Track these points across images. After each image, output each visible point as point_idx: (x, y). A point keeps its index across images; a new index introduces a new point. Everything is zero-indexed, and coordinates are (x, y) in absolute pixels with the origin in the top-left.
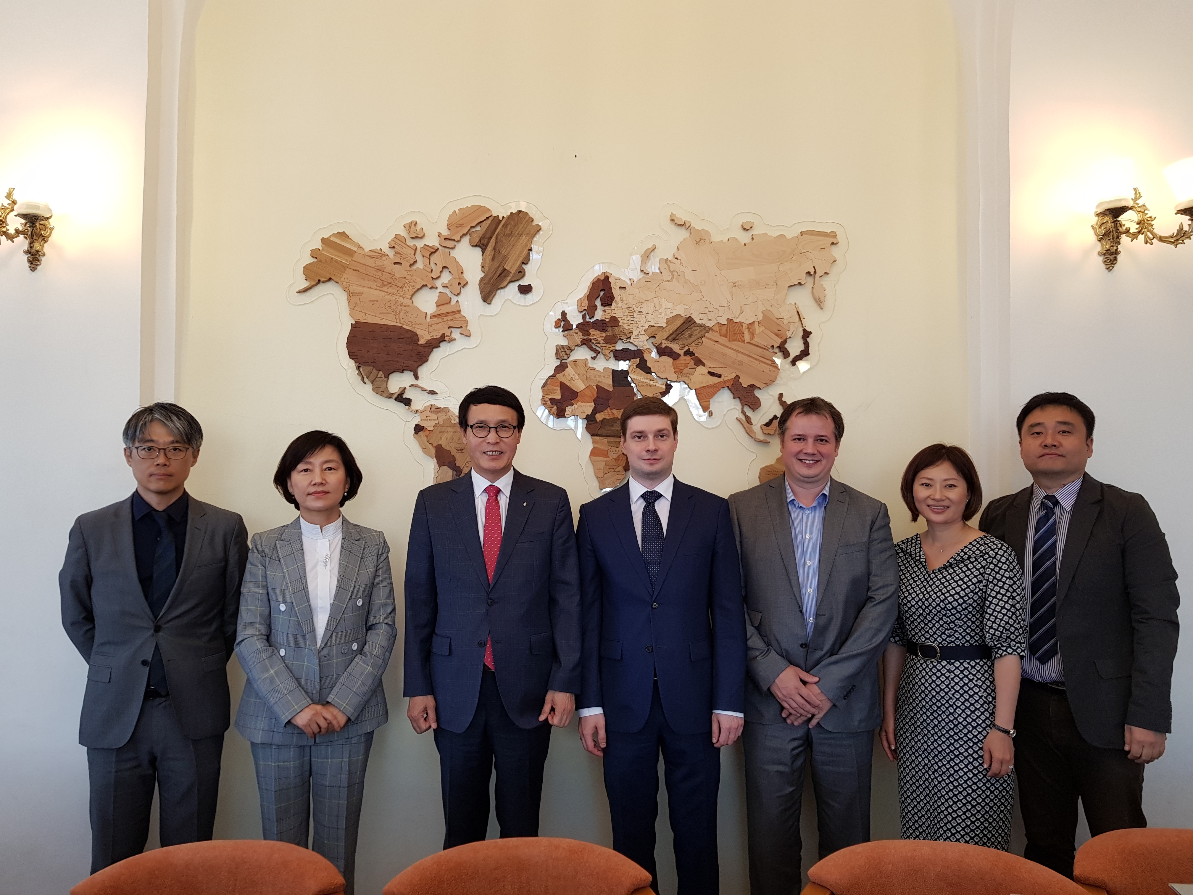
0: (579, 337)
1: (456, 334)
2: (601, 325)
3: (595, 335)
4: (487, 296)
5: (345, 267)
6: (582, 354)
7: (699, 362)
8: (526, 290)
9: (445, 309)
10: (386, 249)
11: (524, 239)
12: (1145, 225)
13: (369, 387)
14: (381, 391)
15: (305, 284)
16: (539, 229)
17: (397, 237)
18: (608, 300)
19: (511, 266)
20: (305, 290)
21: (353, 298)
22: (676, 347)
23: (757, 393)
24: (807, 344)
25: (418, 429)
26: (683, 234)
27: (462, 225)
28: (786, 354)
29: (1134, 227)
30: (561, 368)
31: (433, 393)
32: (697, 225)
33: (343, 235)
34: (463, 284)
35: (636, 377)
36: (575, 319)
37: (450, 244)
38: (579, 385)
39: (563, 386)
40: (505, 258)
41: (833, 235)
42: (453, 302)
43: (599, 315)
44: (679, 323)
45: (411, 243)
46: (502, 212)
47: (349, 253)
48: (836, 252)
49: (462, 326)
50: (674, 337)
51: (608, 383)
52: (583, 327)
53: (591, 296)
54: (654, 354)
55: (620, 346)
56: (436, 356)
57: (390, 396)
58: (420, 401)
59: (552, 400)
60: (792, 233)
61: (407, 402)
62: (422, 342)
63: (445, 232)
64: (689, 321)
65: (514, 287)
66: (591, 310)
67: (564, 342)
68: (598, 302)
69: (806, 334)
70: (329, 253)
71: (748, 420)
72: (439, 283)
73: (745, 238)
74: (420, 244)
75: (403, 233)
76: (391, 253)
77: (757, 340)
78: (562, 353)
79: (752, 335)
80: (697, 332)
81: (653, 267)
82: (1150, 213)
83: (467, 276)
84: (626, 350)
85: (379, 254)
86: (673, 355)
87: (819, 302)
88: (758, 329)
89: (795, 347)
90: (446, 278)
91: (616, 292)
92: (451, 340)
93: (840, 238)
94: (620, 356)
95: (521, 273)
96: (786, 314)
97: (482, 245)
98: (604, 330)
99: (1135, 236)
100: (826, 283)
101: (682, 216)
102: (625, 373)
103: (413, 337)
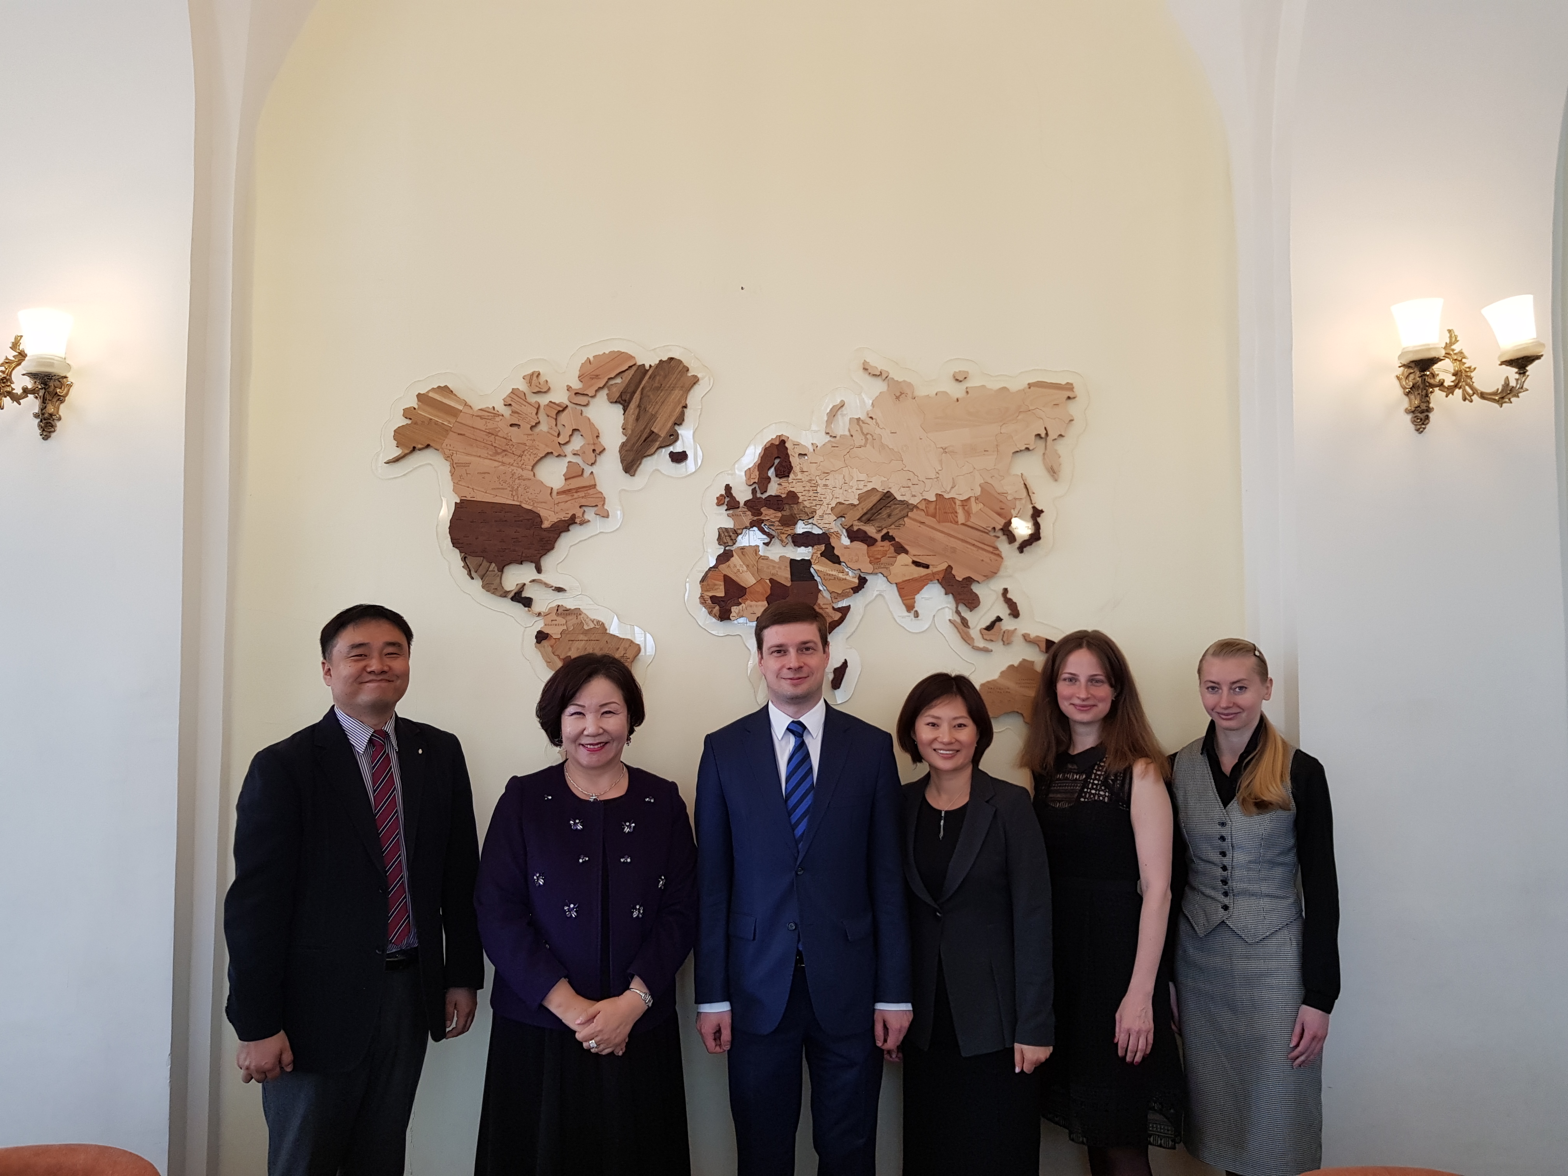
0: (747, 517)
1: (590, 514)
2: (776, 503)
3: (769, 514)
4: (630, 466)
5: (446, 431)
6: (752, 538)
7: (900, 549)
8: (679, 458)
9: (575, 483)
10: (500, 408)
11: (677, 394)
12: (1462, 377)
13: (477, 584)
14: (494, 588)
15: (397, 452)
16: (695, 380)
17: (514, 392)
18: (785, 470)
19: (660, 428)
20: (397, 460)
21: (458, 471)
22: (871, 530)
23: (976, 588)
24: (1037, 526)
25: (541, 637)
26: (879, 386)
27: (597, 377)
28: (1011, 538)
29: (1449, 380)
30: (724, 557)
31: (559, 590)
32: (896, 375)
33: (445, 390)
34: (598, 451)
35: (820, 568)
36: (743, 494)
37: (582, 400)
38: (748, 579)
39: (728, 581)
40: (653, 417)
41: (1069, 387)
42: (587, 474)
43: (774, 488)
44: (875, 499)
45: (533, 399)
46: (649, 359)
47: (453, 412)
48: (1074, 409)
49: (599, 504)
50: (868, 517)
51: (784, 576)
52: (753, 505)
53: (764, 464)
54: (845, 541)
55: (801, 528)
56: (565, 542)
57: (504, 594)
58: (544, 601)
59: (713, 598)
60: (1017, 384)
61: (527, 603)
62: (546, 525)
63: (577, 385)
64: (888, 497)
65: (665, 453)
66: (764, 481)
67: (729, 524)
68: (771, 473)
69: (1037, 513)
70: (426, 413)
71: (965, 622)
72: (568, 449)
73: (956, 391)
74: (544, 400)
75: (522, 386)
76: (506, 412)
77: (974, 521)
78: (726, 537)
79: (968, 513)
80: (897, 511)
81: (842, 427)
82: (1468, 363)
83: (605, 441)
84: (807, 534)
85: (491, 414)
86: (869, 541)
87: (1053, 472)
88: (975, 507)
89: (1022, 528)
90: (577, 443)
91: (794, 460)
92: (583, 523)
93: (1078, 390)
94: (801, 540)
95: (674, 437)
96: (1010, 488)
97: (623, 400)
98: (779, 509)
99: (1450, 390)
100: (1062, 448)
101: (878, 364)
102: (806, 564)
103: (534, 518)
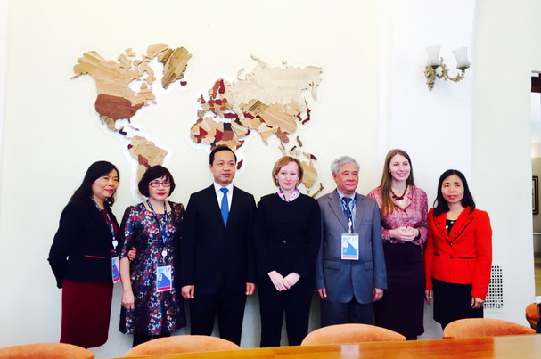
0: (209, 107)
1: (149, 102)
2: (219, 102)
3: (216, 106)
4: (165, 86)
5: (95, 68)
6: (210, 115)
7: (262, 121)
8: (184, 84)
9: (144, 91)
10: (116, 61)
11: (183, 61)
12: (444, 72)
13: (105, 126)
14: (112, 128)
15: (74, 75)
16: (191, 56)
17: (122, 55)
18: (222, 91)
19: (178, 72)
20: (74, 77)
21: (99, 83)
22: (252, 114)
23: (288, 136)
24: (309, 115)
25: (130, 147)
26: (256, 63)
27: (154, 52)
28: (300, 119)
29: (440, 74)
30: (200, 120)
31: (137, 130)
32: (262, 60)
33: (94, 52)
34: (153, 79)
35: (234, 126)
36: (207, 98)
37: (147, 60)
38: (207, 129)
39: (201, 130)
40: (175, 68)
41: (321, 68)
42: (149, 88)
43: (218, 97)
44: (254, 103)
45: (129, 58)
46: (174, 47)
47: (98, 61)
48: (322, 76)
49: (153, 99)
50: (252, 109)
51: (221, 129)
52: (211, 102)
53: (215, 89)
54: (243, 117)
55: (227, 112)
56: (139, 112)
57: (116, 130)
58: (130, 133)
59: (195, 136)
60: (304, 66)
61: (125, 134)
62: (133, 105)
63: (146, 55)
64: (259, 102)
65: (179, 81)
66: (214, 95)
67: (202, 109)
68: (218, 91)
69: (309, 111)
70: (87, 61)
71: (284, 148)
72: (142, 78)
73: (283, 67)
74: (133, 59)
75: (125, 54)
76: (119, 63)
77: (288, 112)
78: (200, 114)
79: (286, 109)
80: (262, 108)
81: (243, 77)
83: (156, 75)
84: (230, 114)
85: (112, 63)
86: (252, 118)
87: (315, 97)
88: (289, 108)
89: (304, 117)
90: (145, 76)
91: (226, 87)
92: (148, 105)
93: (324, 70)
94: (227, 116)
95: (182, 76)
96: (301, 102)
97: (164, 62)
98: (220, 104)
99: (441, 77)
100: (318, 89)
101: (256, 56)
102: (229, 124)
103: (128, 103)
